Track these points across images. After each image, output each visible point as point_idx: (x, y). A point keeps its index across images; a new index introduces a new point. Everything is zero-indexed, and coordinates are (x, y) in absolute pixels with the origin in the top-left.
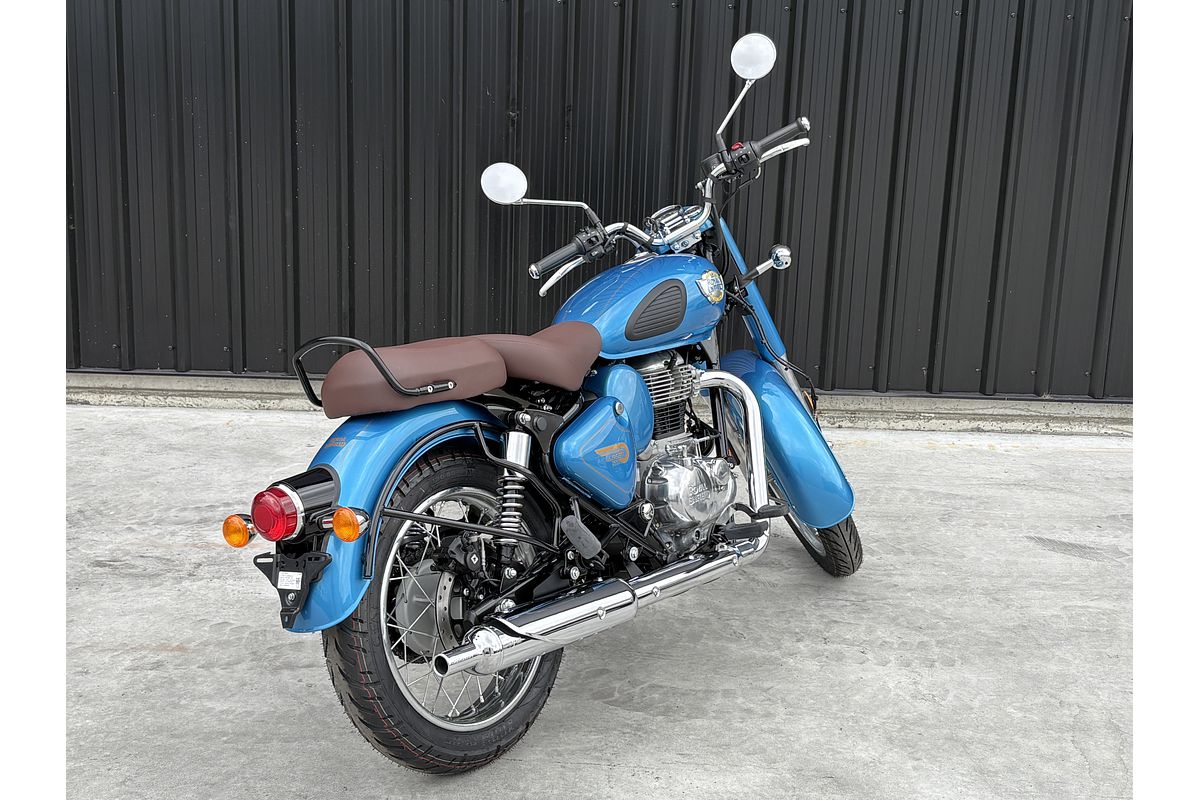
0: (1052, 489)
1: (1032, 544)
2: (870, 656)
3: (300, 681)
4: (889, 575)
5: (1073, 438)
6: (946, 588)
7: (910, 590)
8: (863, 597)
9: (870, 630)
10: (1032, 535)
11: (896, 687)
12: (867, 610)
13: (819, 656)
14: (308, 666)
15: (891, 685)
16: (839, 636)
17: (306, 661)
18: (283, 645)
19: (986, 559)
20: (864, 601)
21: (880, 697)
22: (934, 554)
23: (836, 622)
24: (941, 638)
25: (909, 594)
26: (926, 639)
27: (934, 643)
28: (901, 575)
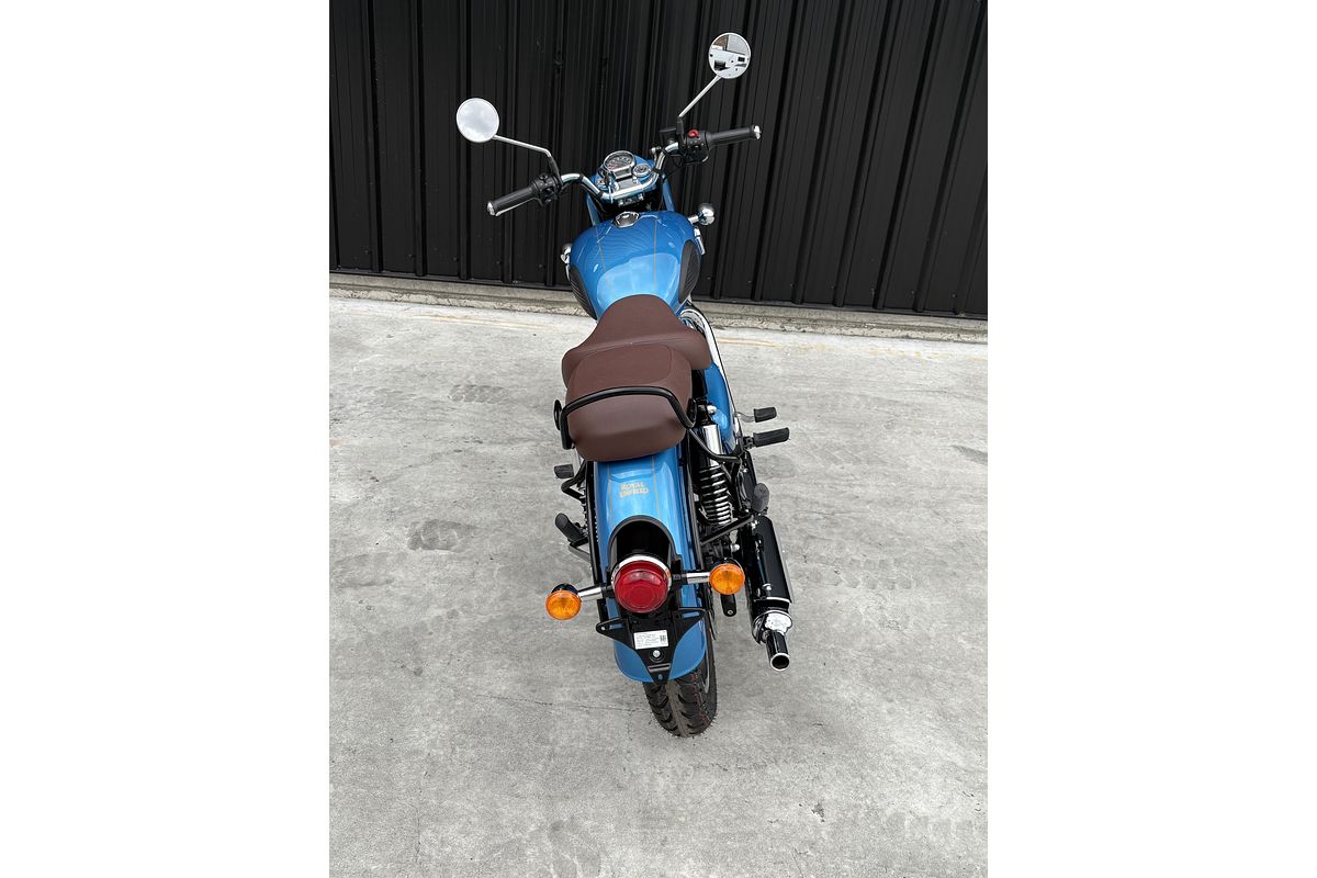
0: (967, 397)
1: (957, 453)
2: (842, 576)
3: (361, 602)
4: (850, 486)
5: (977, 346)
6: (897, 499)
7: (869, 502)
8: (832, 509)
9: (841, 547)
10: (957, 444)
11: (867, 613)
12: (836, 524)
13: (801, 576)
14: (369, 584)
15: (862, 610)
16: (816, 554)
17: (368, 578)
18: (349, 558)
19: (925, 469)
20: (833, 514)
21: (854, 624)
22: (884, 463)
23: (812, 537)
24: (897, 557)
25: (868, 507)
26: (885, 557)
27: (892, 562)
28: (861, 486)
